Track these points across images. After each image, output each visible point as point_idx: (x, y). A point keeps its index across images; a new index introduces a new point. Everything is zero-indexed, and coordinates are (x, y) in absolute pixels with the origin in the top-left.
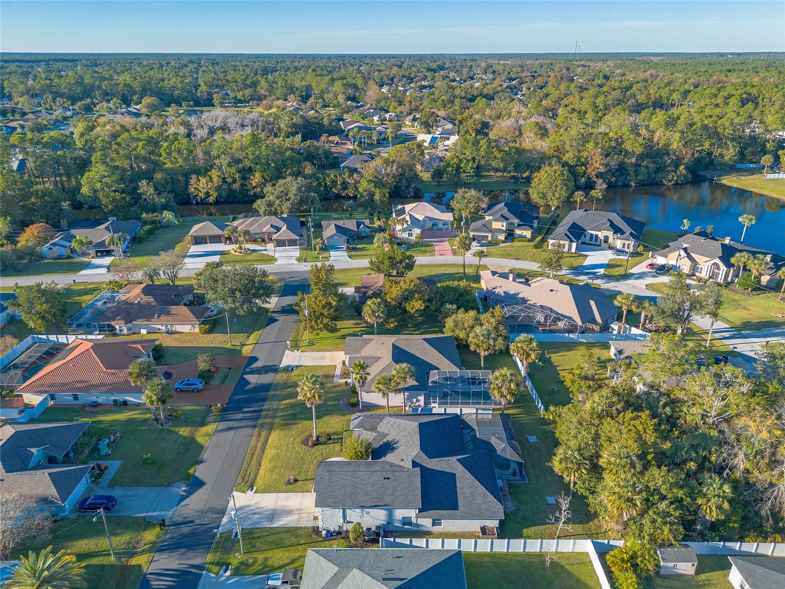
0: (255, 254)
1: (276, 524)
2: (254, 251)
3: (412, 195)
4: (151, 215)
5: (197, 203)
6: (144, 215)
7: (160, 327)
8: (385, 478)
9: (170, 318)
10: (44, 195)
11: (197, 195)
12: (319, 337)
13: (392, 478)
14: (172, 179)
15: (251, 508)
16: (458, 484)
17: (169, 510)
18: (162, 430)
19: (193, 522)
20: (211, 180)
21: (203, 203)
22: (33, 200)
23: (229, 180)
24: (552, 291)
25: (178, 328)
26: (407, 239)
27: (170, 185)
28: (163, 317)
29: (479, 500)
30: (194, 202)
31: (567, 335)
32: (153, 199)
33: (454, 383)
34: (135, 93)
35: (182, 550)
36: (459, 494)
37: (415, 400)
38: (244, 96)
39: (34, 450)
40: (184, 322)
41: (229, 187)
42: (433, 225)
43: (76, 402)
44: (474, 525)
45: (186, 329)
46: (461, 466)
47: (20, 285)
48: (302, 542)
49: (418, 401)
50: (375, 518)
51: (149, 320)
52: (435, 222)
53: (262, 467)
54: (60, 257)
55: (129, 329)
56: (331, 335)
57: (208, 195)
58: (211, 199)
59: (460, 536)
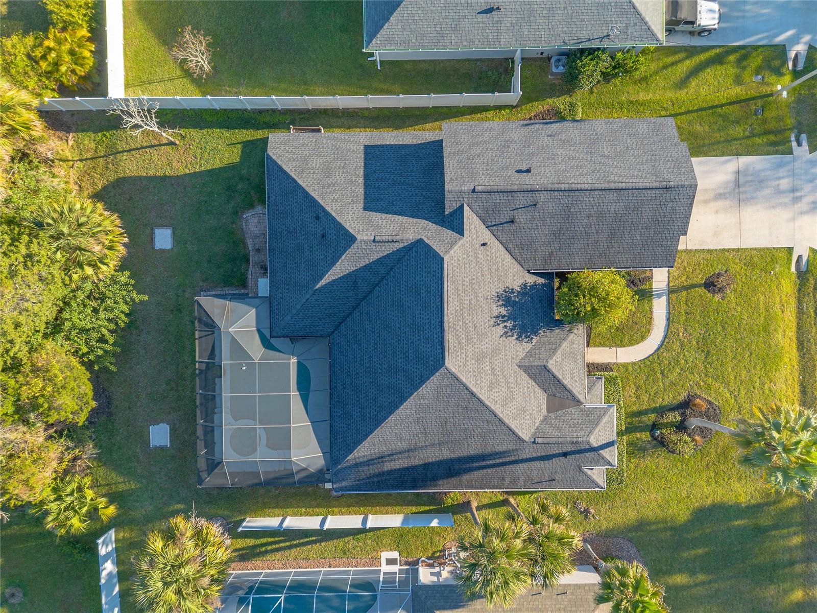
53: (792, 333)
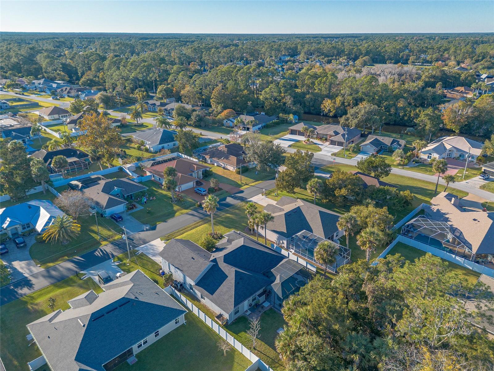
0: (314, 145)
1: (153, 258)
2: (315, 144)
3: (481, 134)
4: (284, 115)
5: (323, 115)
6: (281, 115)
7: (222, 164)
8: (192, 258)
9: (227, 161)
10: (243, 97)
11: (324, 110)
12: (282, 193)
13: (195, 260)
14: (315, 99)
15: (155, 247)
16: (224, 283)
17: (132, 232)
18: (170, 203)
19: (133, 240)
20: (335, 103)
21: (326, 116)
22: (238, 98)
23: (346, 104)
24: (475, 220)
25: (229, 167)
26: (425, 160)
27: (313, 102)
28: (225, 160)
29: (226, 297)
30: (322, 114)
31: (454, 256)
32: (290, 107)
33: (307, 241)
34: (362, 54)
35: (117, 247)
36: (220, 288)
37: (281, 242)
38: (431, 58)
39: (115, 188)
40: (231, 164)
41: (344, 108)
42: (460, 156)
43: (159, 181)
44: (217, 310)
45: (231, 168)
46: (234, 275)
47: (202, 134)
48: (151, 270)
49: (283, 243)
50: (178, 276)
51: (218, 160)
52: (462, 154)
54: (229, 127)
55: (211, 161)
56: (287, 194)
57: (330, 111)
58: (331, 114)
59: (207, 312)
